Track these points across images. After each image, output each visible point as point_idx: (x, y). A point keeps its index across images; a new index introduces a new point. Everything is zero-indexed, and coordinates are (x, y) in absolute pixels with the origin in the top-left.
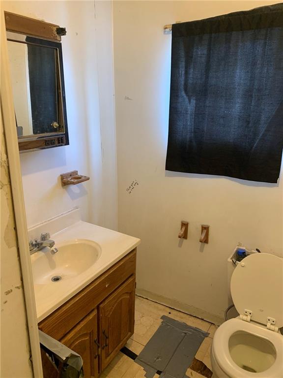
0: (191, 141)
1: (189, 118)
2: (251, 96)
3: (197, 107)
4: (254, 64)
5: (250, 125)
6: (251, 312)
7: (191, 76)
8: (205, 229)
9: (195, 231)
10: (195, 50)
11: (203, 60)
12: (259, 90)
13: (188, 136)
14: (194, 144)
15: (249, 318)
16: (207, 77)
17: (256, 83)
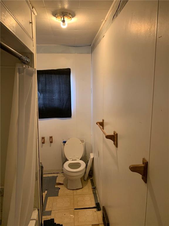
0: (42, 108)
1: (41, 100)
2: (60, 93)
3: (44, 97)
4: (60, 84)
5: (62, 101)
6: (71, 157)
7: (40, 86)
8: (51, 137)
9: (47, 140)
10: (41, 79)
11: (44, 82)
12: (62, 91)
13: (41, 106)
14: (44, 108)
15: (71, 160)
16: (46, 87)
17: (61, 89)
